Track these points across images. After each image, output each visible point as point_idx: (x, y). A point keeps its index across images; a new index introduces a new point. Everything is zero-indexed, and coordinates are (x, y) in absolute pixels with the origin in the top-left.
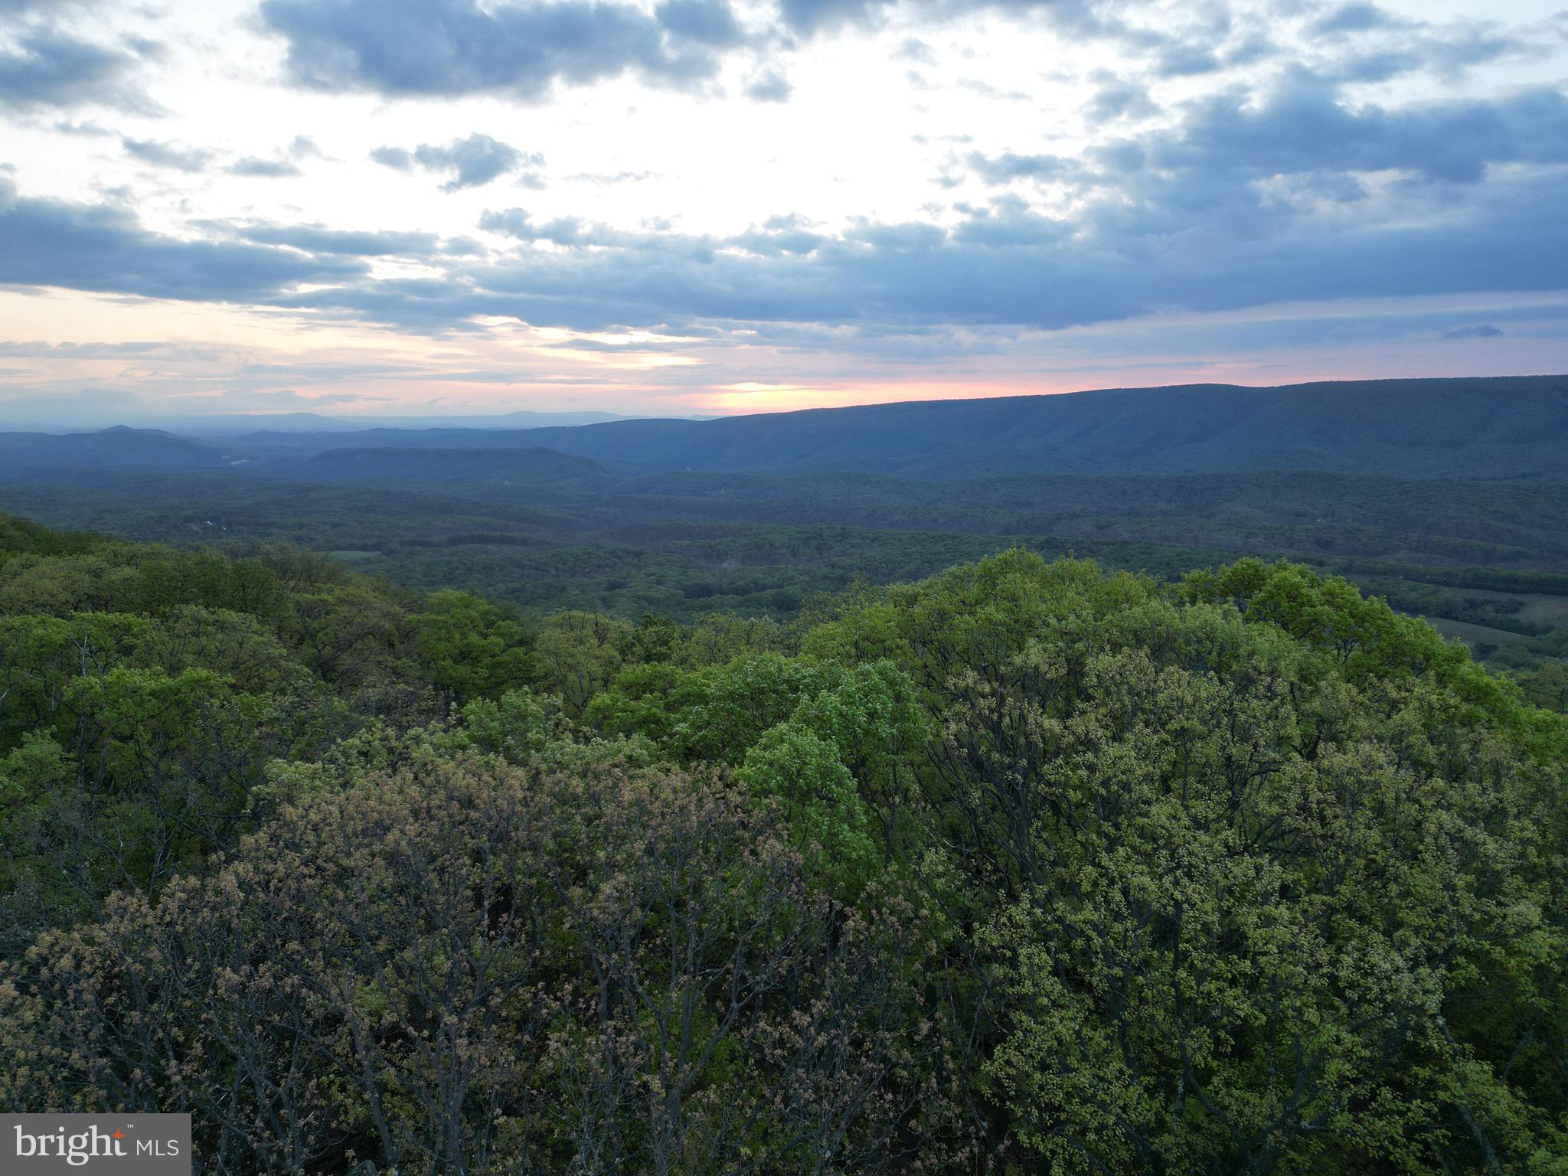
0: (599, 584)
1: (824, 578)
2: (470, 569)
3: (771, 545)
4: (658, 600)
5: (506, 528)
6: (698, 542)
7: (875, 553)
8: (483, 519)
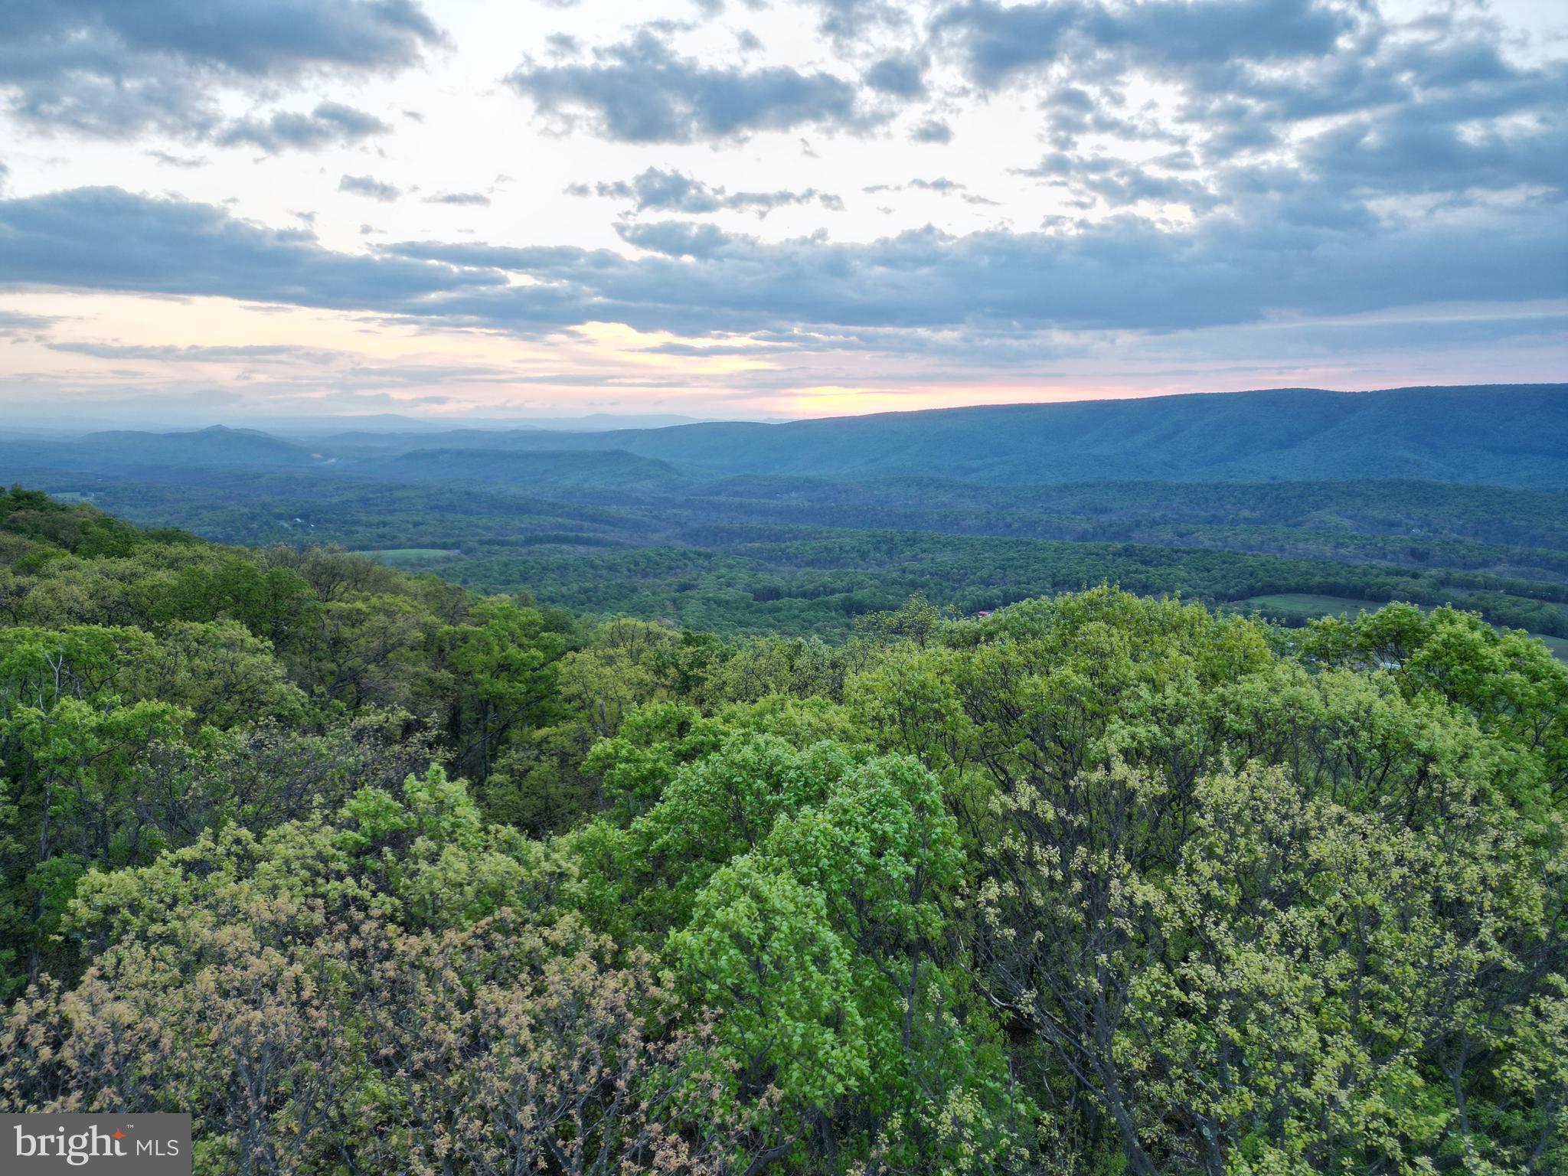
0: (670, 585)
1: (894, 582)
2: (544, 569)
3: (841, 548)
4: (727, 602)
5: (581, 529)
6: (768, 545)
7: (946, 558)
8: (560, 520)
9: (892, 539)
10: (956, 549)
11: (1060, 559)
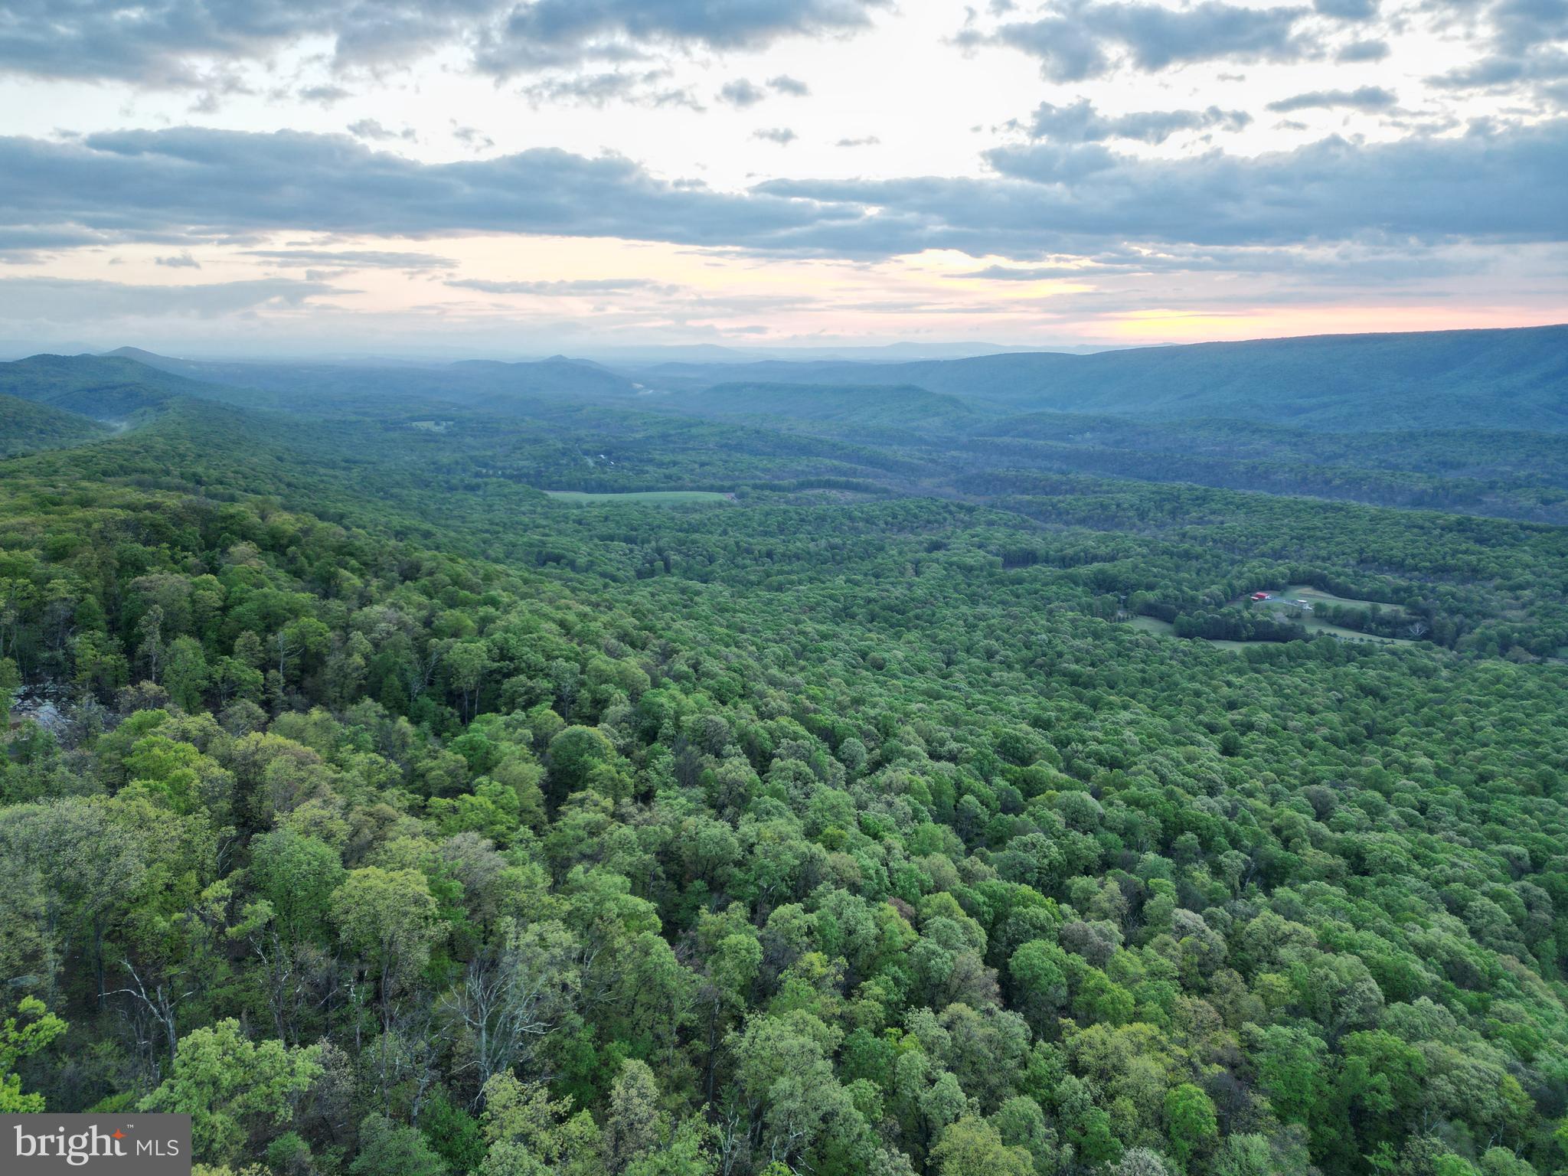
3: (1118, 506)
5: (854, 473)
6: (1042, 498)
7: (1236, 523)
8: (836, 463)
9: (1178, 497)
10: (1251, 511)
11: (1373, 531)
